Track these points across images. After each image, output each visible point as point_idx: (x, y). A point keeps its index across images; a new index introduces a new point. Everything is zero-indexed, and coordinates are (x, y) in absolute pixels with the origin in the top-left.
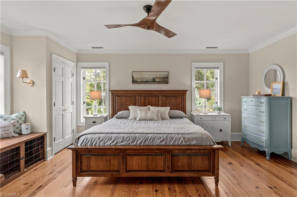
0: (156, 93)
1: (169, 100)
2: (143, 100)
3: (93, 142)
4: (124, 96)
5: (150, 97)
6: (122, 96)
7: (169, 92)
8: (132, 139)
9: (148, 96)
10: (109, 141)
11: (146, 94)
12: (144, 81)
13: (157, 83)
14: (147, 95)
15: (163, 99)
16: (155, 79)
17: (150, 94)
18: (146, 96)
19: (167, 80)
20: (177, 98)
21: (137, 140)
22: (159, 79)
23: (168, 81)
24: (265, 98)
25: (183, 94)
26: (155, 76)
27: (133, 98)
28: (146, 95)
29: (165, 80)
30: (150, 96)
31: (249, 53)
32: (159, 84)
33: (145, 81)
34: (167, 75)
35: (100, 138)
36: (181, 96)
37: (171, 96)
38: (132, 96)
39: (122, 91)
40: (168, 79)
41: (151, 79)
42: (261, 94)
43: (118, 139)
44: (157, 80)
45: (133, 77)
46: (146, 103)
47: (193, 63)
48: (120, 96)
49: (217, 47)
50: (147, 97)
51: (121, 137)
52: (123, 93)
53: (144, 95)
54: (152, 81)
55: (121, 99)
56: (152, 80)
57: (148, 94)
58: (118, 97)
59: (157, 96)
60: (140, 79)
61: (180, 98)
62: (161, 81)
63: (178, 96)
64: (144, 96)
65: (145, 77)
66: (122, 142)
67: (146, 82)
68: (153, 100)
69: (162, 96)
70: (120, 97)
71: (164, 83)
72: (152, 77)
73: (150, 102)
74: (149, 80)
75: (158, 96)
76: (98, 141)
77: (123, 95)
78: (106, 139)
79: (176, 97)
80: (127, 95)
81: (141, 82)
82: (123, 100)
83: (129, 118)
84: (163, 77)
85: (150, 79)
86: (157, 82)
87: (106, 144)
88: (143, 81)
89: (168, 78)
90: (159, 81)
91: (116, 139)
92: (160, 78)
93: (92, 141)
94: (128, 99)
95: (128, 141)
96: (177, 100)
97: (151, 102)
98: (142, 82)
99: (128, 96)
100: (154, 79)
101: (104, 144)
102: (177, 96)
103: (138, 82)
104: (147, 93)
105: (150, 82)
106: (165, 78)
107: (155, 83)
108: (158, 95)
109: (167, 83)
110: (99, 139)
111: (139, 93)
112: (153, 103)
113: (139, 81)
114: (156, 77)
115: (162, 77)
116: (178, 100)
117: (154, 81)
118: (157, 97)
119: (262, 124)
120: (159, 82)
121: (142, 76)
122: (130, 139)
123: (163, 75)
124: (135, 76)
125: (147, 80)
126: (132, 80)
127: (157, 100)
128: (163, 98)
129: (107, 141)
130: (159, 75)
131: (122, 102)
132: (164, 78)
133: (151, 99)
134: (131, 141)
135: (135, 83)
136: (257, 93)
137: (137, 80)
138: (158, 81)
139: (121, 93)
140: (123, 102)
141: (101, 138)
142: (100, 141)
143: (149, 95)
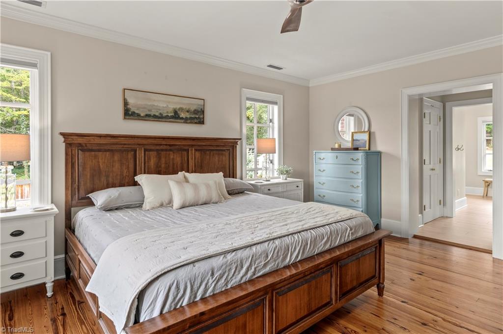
0: (184, 143)
1: (208, 157)
2: (155, 159)
3: (198, 290)
4: (106, 151)
5: (171, 153)
6: (99, 151)
7: (208, 143)
8: (282, 253)
9: (166, 150)
10: (237, 273)
11: (161, 145)
12: (154, 115)
13: (183, 121)
14: (165, 147)
15: (197, 157)
16: (178, 112)
17: (170, 145)
18: (162, 150)
19: (202, 116)
20: (222, 154)
21: (291, 251)
22: (187, 114)
23: (203, 118)
24: (362, 153)
25: (231, 146)
26: (178, 107)
27: (131, 155)
28: (162, 147)
29: (198, 116)
30: (170, 150)
31: (310, 86)
32: (187, 124)
33: (157, 114)
34: (201, 105)
35: (215, 270)
36: (228, 150)
37: (212, 150)
38: (125, 150)
39: (100, 136)
40: (204, 115)
41: (171, 112)
42: (342, 147)
43: (256, 260)
44: (182, 115)
45: (126, 103)
46: (160, 167)
47: (244, 89)
48: (91, 150)
49: (282, 69)
50: (163, 153)
51: (261, 254)
52: (103, 141)
53: (158, 147)
54: (172, 117)
55: (96, 157)
56: (173, 114)
57: (166, 145)
58: (87, 154)
59: (185, 150)
60: (144, 108)
61: (227, 154)
62: (191, 118)
63: (224, 150)
64: (157, 150)
65: (157, 106)
66: (265, 265)
67: (159, 118)
68: (177, 158)
69: (195, 149)
70: (93, 153)
71: (196, 123)
72: (172, 107)
73: (171, 163)
74: (166, 115)
75: (188, 151)
76: (211, 281)
77: (102, 148)
78: (230, 270)
79: (220, 152)
80: (114, 147)
81: (147, 115)
82: (100, 160)
83: (147, 205)
84: (195, 110)
85: (167, 112)
86: (182, 118)
87: (232, 283)
88: (152, 114)
89: (203, 112)
90: (186, 118)
91: (253, 263)
92: (188, 112)
93: (195, 287)
94: (116, 158)
95: (275, 261)
96: (221, 157)
97: (173, 164)
98: (149, 117)
99: (117, 151)
100: (176, 112)
101: (226, 285)
102: (222, 150)
103: (139, 115)
104: (164, 142)
105: (167, 117)
106: (198, 112)
107: (179, 120)
108: (186, 148)
109: (201, 122)
110: (213, 274)
111: (145, 142)
112: (177, 167)
113: (142, 115)
114: (181, 109)
115: (193, 108)
116: (224, 158)
117: (175, 117)
118: (185, 153)
119: (355, 190)
120: (186, 121)
121: (150, 104)
122: (279, 254)
123: (194, 105)
124: (131, 101)
125: (160, 114)
126: (125, 110)
127: (186, 159)
128: (198, 154)
129: (233, 275)
130: (185, 104)
131: (99, 167)
132: (196, 112)
133: (172, 157)
134: (281, 257)
135: (132, 117)
136: (336, 146)
137: (137, 112)
138: (184, 117)
139: (98, 141)
140: (101, 166)
141: (218, 271)
142: (215, 282)
143: (168, 147)
